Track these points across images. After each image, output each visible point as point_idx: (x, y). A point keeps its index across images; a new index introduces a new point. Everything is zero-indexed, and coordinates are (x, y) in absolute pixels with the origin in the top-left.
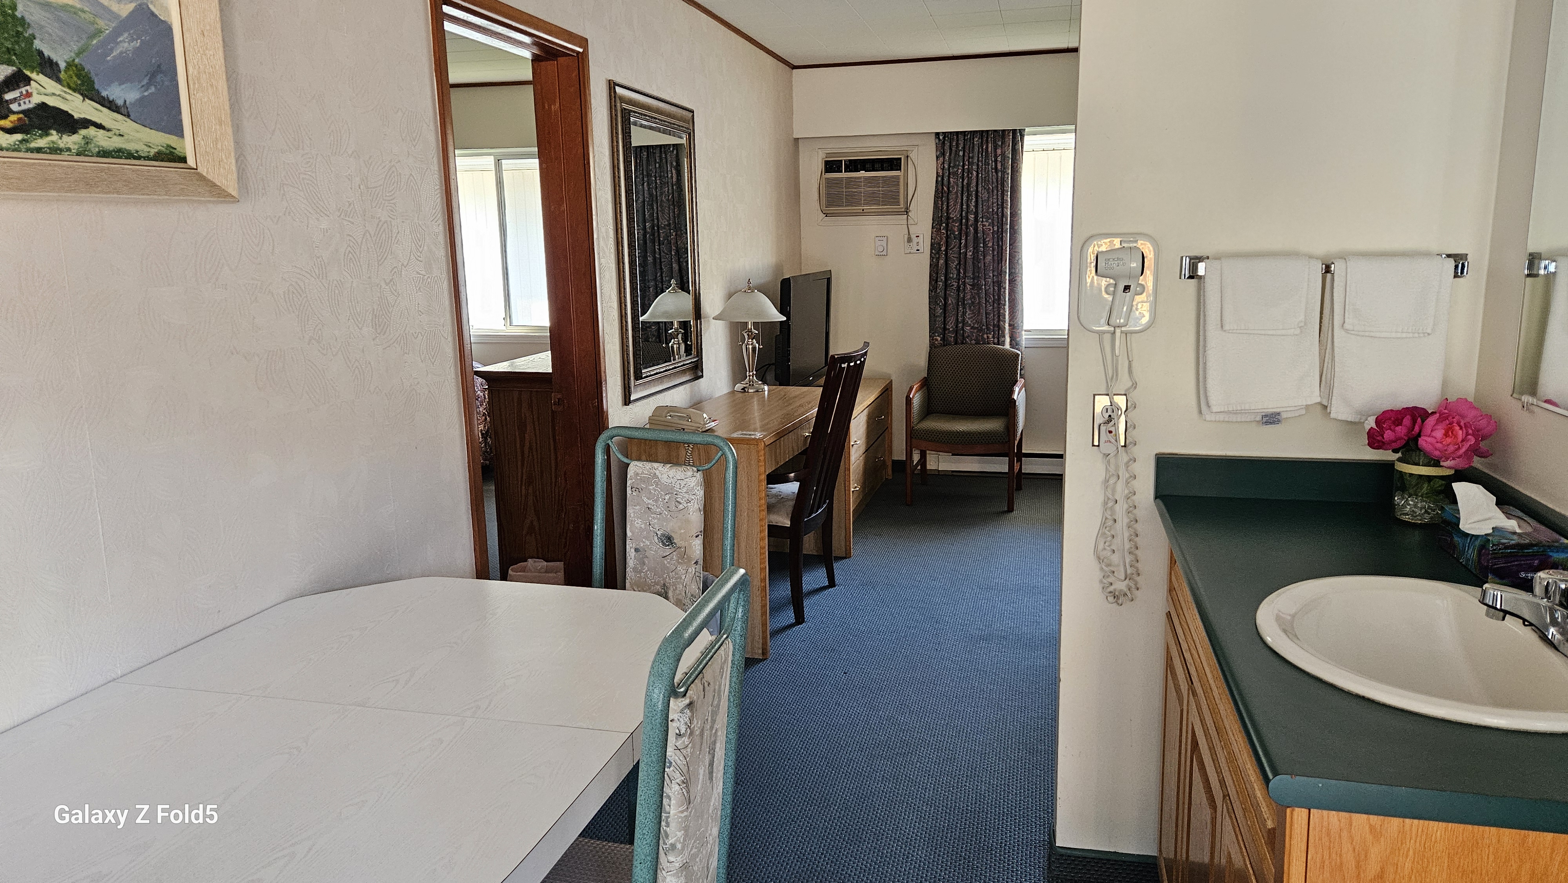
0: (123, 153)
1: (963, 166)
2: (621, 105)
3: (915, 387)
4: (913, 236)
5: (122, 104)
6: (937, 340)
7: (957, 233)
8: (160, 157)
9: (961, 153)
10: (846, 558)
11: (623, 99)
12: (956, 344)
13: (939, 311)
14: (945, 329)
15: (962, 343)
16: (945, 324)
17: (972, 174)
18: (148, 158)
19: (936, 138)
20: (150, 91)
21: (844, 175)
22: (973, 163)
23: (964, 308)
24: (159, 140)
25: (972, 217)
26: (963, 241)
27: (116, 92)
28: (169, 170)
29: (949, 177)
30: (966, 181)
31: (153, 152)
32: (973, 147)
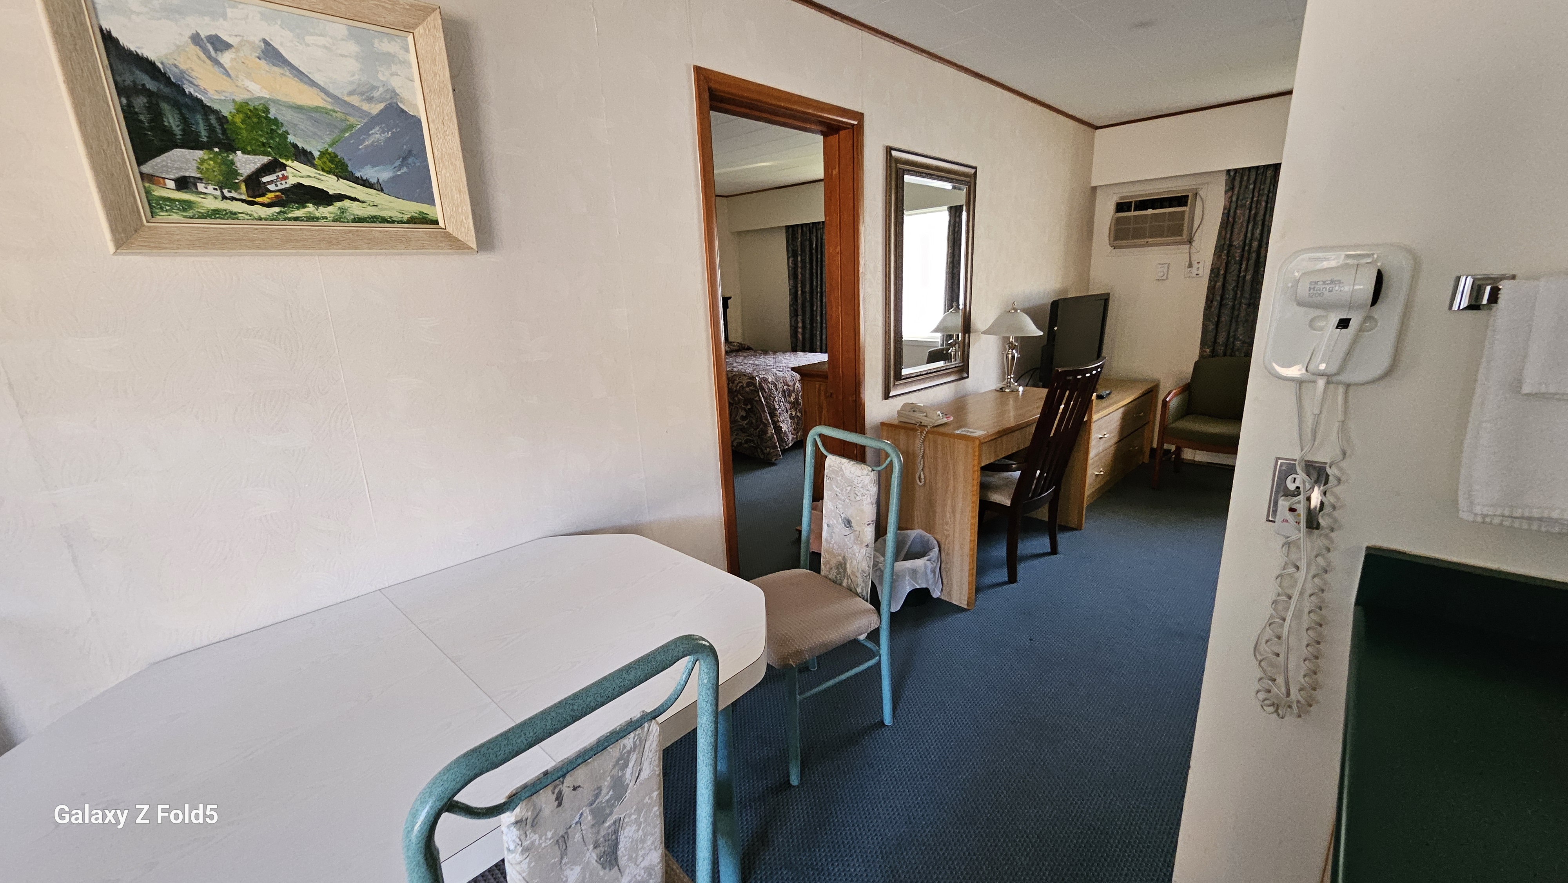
0: (377, 219)
1: (1253, 198)
2: (896, 166)
3: (1174, 392)
4: (1194, 263)
5: (375, 182)
6: (1206, 352)
7: (1237, 259)
8: (412, 221)
9: (1251, 187)
10: (1077, 529)
11: (898, 161)
12: (1225, 355)
13: (1211, 327)
14: (1215, 342)
15: (1231, 355)
16: (1216, 337)
17: (1260, 204)
18: (402, 222)
19: (1227, 174)
20: (402, 171)
21: (1133, 213)
22: (1262, 195)
23: (1237, 325)
24: (413, 208)
25: (1255, 244)
26: (1244, 266)
27: (369, 173)
28: (420, 231)
29: (1236, 209)
30: (1253, 212)
31: (406, 218)
32: (1265, 179)
